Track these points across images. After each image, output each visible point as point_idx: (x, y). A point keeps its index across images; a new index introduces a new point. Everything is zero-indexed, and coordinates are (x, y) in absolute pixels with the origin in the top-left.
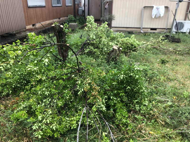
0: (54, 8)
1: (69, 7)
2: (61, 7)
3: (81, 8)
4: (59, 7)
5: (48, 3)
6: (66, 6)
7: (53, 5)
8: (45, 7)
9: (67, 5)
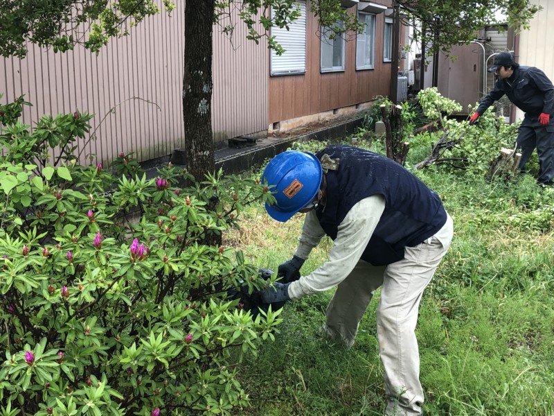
0: (325, 77)
1: (365, 73)
2: (342, 75)
3: (405, 77)
4: (338, 75)
5: (311, 66)
6: (356, 71)
7: (322, 69)
8: (302, 74)
9: (359, 68)
